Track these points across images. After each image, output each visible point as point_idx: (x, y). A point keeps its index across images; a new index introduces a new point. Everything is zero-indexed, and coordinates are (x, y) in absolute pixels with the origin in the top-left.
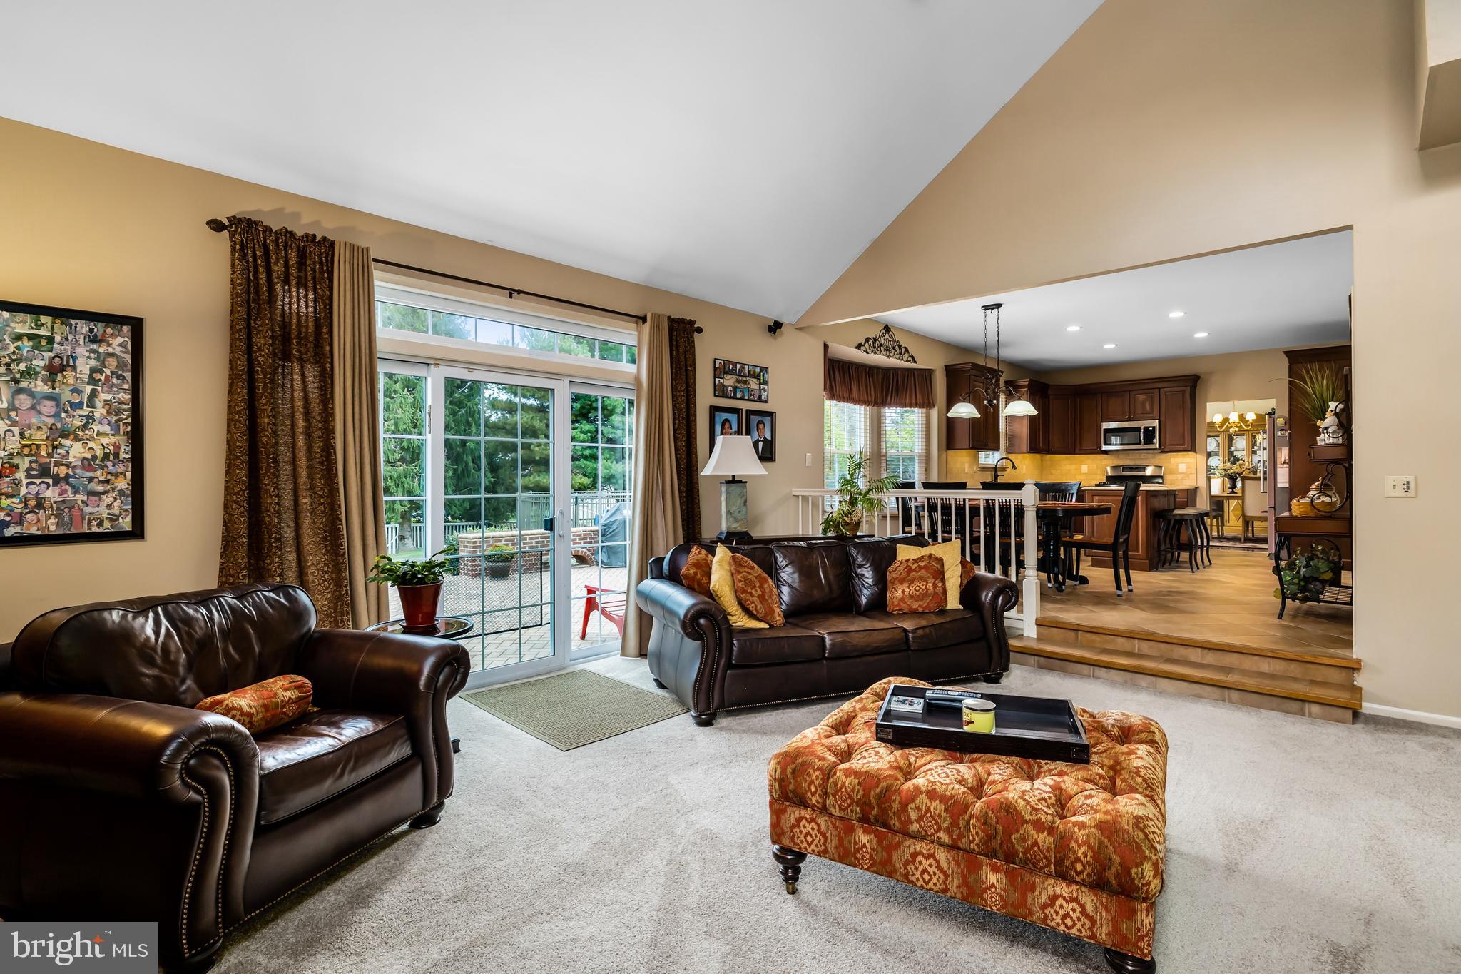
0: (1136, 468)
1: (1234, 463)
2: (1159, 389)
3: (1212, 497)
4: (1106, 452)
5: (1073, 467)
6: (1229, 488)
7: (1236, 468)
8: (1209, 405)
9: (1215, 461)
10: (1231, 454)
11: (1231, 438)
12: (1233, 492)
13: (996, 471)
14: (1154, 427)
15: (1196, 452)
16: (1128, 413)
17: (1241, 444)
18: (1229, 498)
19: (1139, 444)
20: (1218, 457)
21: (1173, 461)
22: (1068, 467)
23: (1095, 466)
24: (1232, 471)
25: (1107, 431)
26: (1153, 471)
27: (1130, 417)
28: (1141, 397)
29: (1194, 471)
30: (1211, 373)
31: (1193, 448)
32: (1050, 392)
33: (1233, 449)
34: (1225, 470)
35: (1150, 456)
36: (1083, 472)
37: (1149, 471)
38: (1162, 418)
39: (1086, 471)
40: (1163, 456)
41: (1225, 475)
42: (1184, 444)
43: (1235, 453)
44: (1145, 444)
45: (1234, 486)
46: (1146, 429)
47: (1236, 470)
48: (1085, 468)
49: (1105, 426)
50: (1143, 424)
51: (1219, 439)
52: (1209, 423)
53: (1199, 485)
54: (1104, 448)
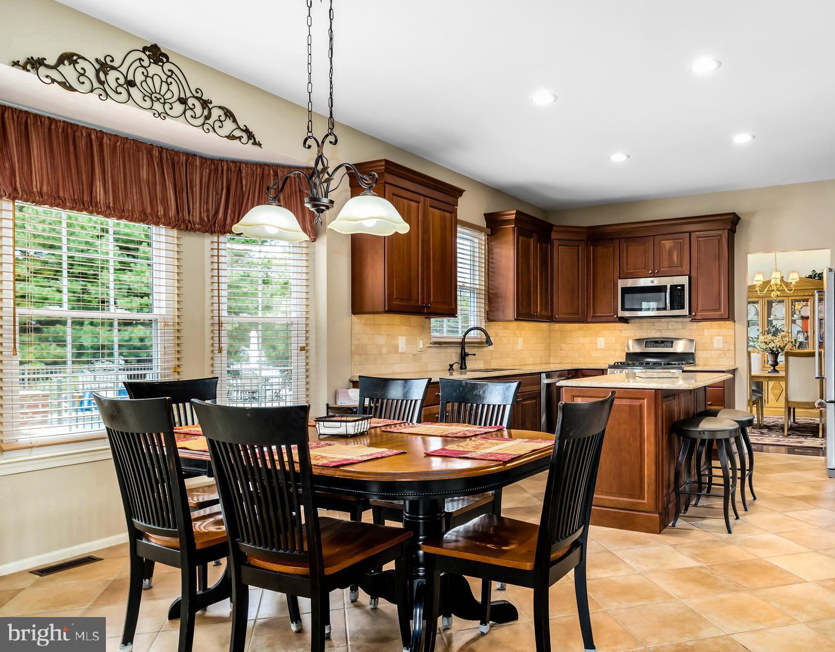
0: (663, 342)
1: (775, 334)
2: (690, 233)
3: (752, 378)
4: (625, 320)
5: (587, 340)
6: (771, 365)
7: (777, 342)
8: (750, 257)
9: (754, 332)
10: (770, 323)
11: (770, 304)
12: (775, 371)
13: (463, 348)
14: (683, 286)
15: (735, 322)
16: (651, 266)
17: (779, 311)
18: (770, 378)
19: (665, 309)
20: (758, 327)
21: (707, 332)
22: (582, 340)
23: (613, 339)
24: (773, 345)
25: (626, 291)
26: (685, 346)
27: (653, 272)
28: (668, 244)
29: (732, 347)
30: (752, 214)
31: (730, 316)
32: (554, 235)
33: (772, 317)
34: (766, 343)
35: (680, 326)
36: (599, 347)
37: (680, 347)
38: (694, 274)
39: (603, 347)
40: (695, 325)
41: (766, 350)
42: (719, 309)
43: (774, 323)
44: (672, 308)
45: (775, 363)
46: (673, 287)
47: (778, 344)
48: (601, 342)
49: (622, 283)
50: (668, 282)
51: (758, 306)
52: (749, 287)
53: (738, 365)
54: (621, 313)
